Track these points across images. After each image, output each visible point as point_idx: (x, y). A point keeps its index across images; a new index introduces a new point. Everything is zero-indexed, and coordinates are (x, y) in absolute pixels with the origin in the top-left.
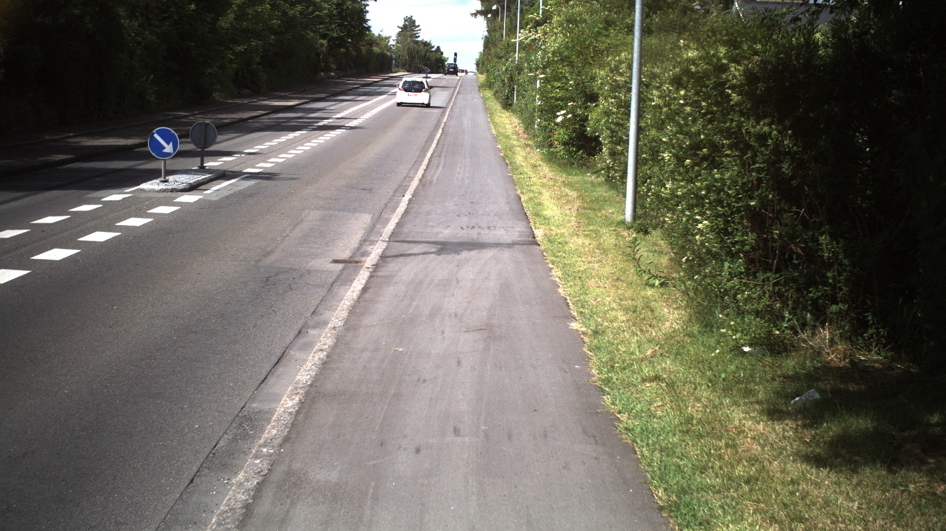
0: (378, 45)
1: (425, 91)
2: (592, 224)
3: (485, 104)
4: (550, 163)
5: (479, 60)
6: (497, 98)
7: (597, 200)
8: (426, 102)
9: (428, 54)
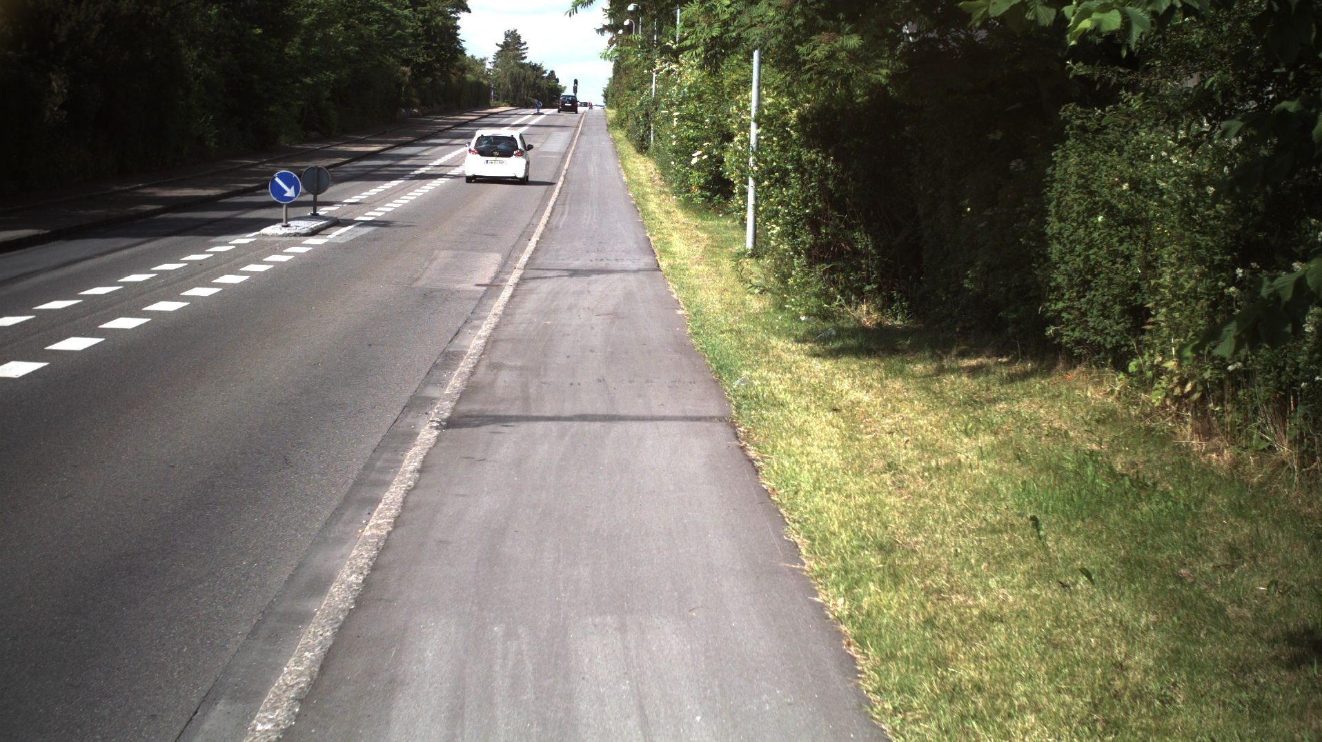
0: (471, 70)
2: (716, 257)
3: (616, 148)
4: (685, 209)
5: (607, 89)
6: (630, 140)
9: (538, 82)
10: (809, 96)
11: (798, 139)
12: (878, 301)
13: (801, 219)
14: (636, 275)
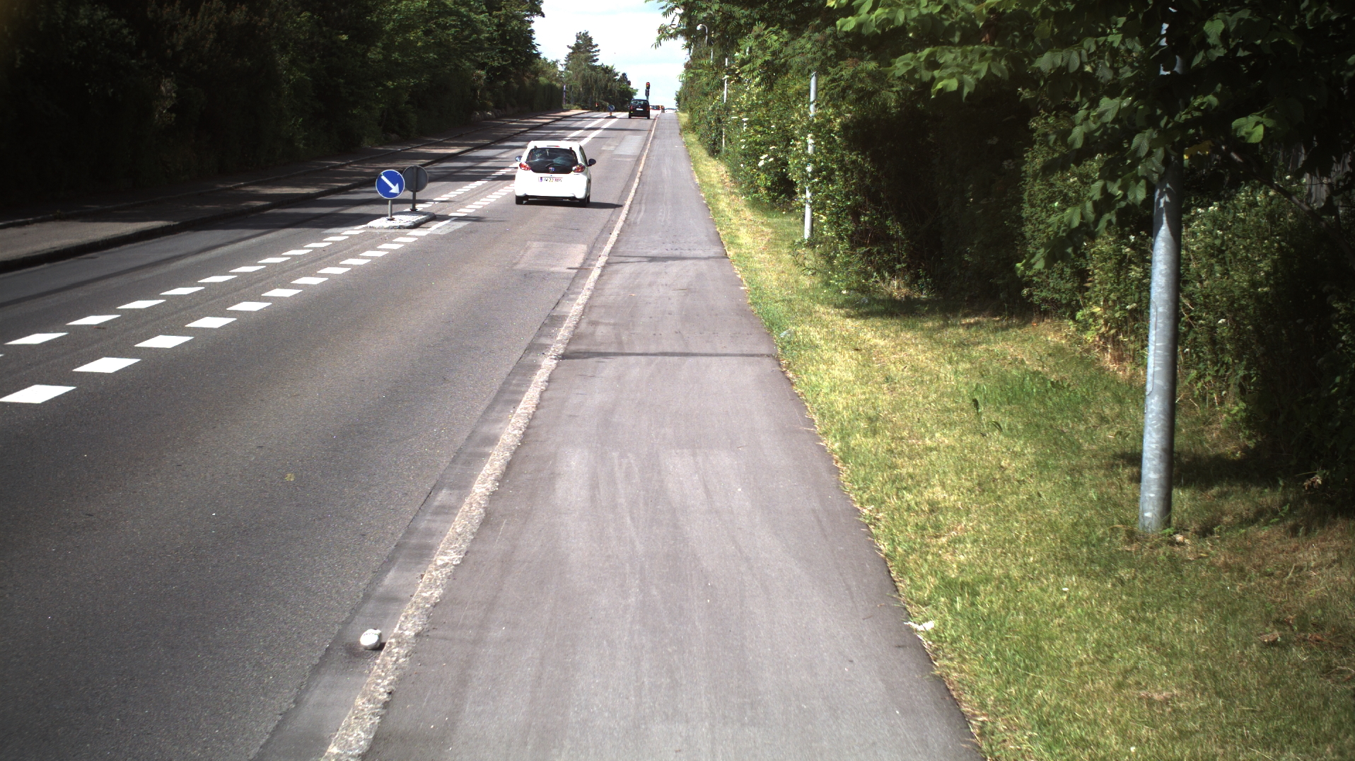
0: (544, 73)
2: (777, 248)
3: (688, 151)
4: (752, 207)
6: (703, 144)
9: (609, 84)
10: (851, 107)
11: (841, 143)
12: (907, 278)
13: (844, 210)
14: (707, 261)
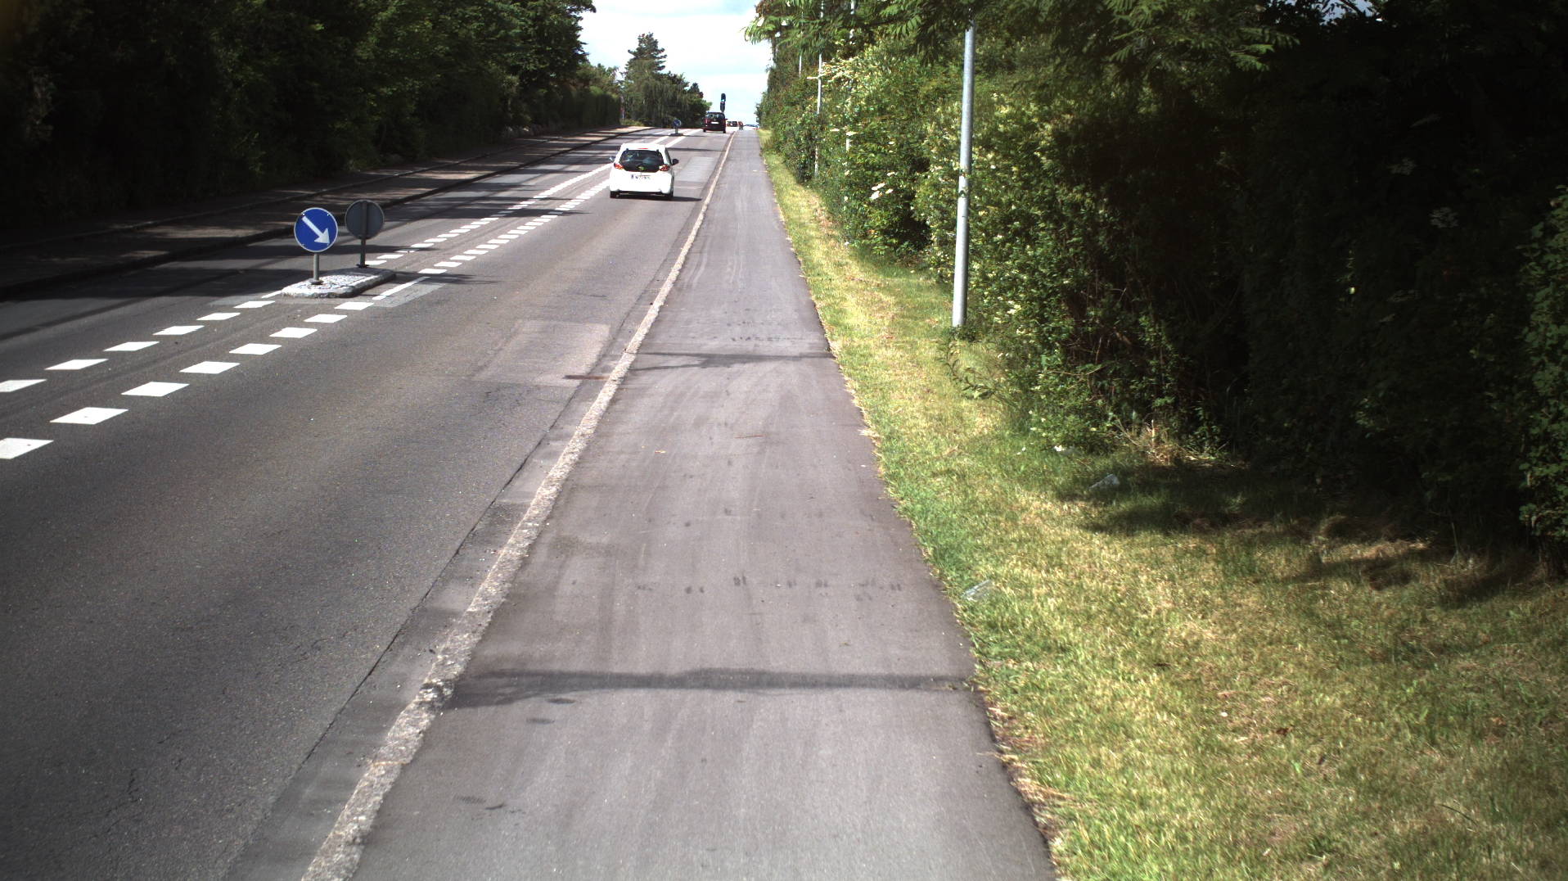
0: (597, 81)
1: (663, 170)
2: (910, 335)
3: (770, 177)
4: (862, 260)
5: (761, 105)
6: (788, 167)
7: (921, 307)
8: (666, 190)
9: (678, 96)
10: (1072, 102)
12: (1175, 423)
14: (797, 364)
